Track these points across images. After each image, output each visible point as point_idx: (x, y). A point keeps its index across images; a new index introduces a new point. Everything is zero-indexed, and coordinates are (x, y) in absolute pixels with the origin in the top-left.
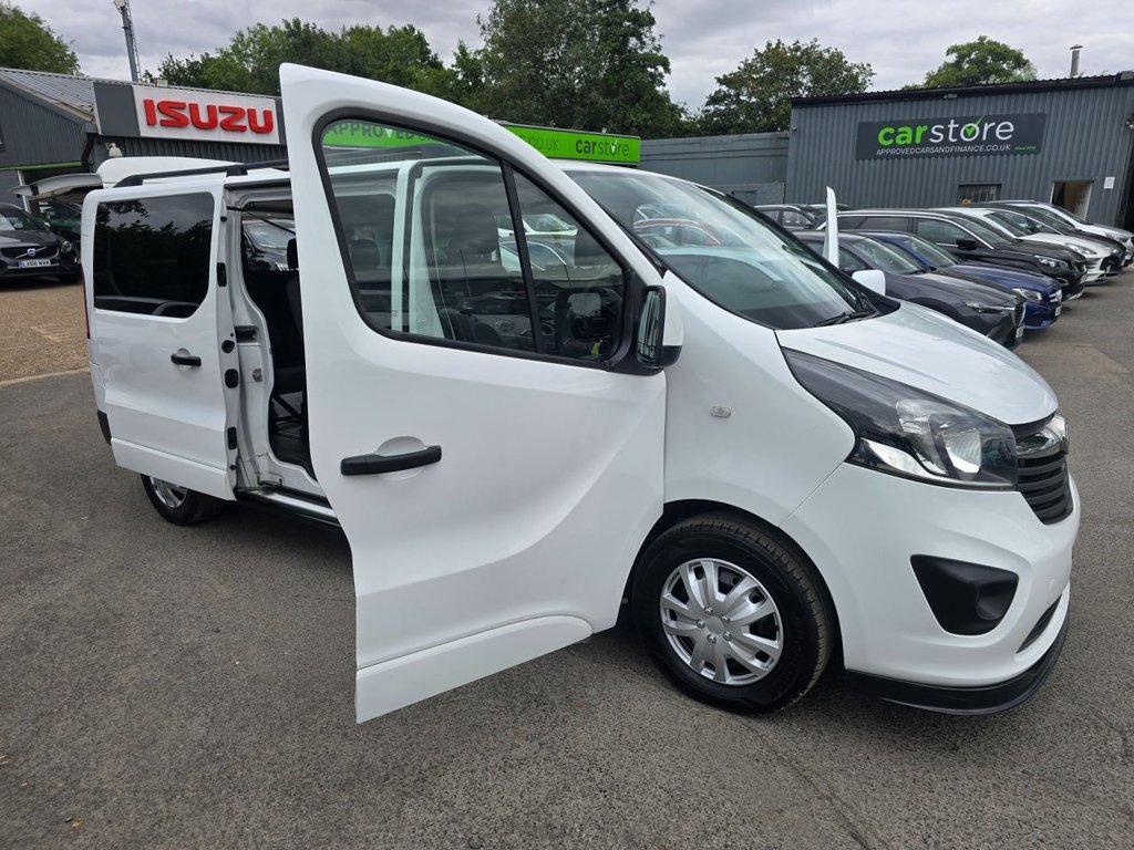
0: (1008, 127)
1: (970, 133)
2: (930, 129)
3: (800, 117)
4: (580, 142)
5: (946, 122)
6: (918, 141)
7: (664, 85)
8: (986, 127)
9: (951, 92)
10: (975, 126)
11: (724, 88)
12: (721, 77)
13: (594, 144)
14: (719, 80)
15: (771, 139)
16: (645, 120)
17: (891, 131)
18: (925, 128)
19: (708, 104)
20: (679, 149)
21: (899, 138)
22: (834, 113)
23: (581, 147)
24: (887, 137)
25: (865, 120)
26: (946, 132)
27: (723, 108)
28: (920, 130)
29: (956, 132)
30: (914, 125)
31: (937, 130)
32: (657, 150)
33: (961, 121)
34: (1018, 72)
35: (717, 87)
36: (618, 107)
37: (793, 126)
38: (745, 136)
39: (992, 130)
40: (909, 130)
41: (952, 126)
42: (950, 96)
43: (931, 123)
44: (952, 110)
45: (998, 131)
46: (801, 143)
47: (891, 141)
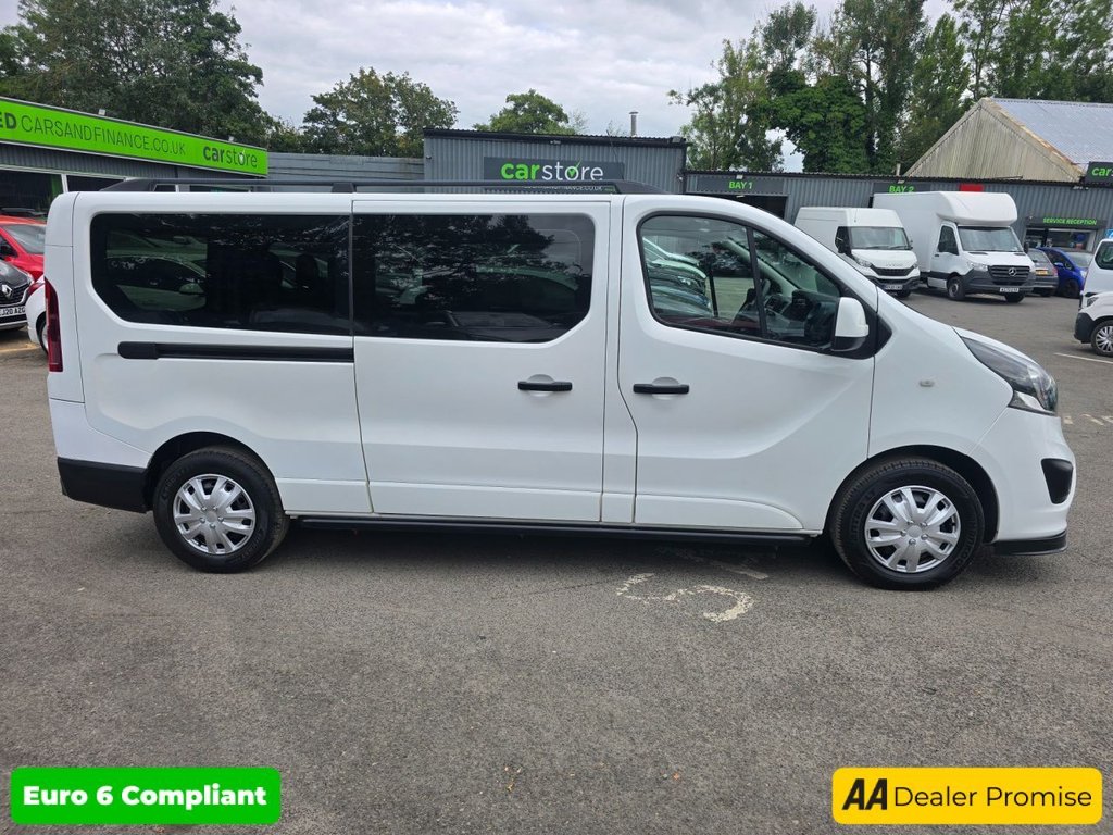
0: (599, 172)
1: (572, 175)
2: (542, 168)
3: (432, 147)
4: (207, 148)
5: (554, 164)
6: (533, 177)
7: (256, 96)
8: (584, 171)
9: (558, 140)
10: (575, 169)
11: (320, 107)
12: (318, 96)
13: (222, 152)
14: (316, 99)
15: (400, 164)
16: (244, 130)
17: (512, 167)
18: (538, 167)
19: (306, 120)
20: (308, 164)
21: (518, 173)
22: (462, 147)
23: (209, 154)
24: (509, 171)
25: (489, 156)
26: (554, 171)
27: (321, 126)
28: (535, 168)
29: (562, 172)
30: (530, 163)
31: (547, 169)
32: (283, 163)
33: (565, 164)
34: (560, 124)
35: (314, 105)
36: (210, 113)
37: (427, 154)
38: (374, 158)
39: (588, 173)
40: (525, 167)
41: (558, 167)
42: (556, 142)
43: (542, 163)
44: (557, 154)
45: (592, 174)
46: (435, 170)
47: (512, 176)
